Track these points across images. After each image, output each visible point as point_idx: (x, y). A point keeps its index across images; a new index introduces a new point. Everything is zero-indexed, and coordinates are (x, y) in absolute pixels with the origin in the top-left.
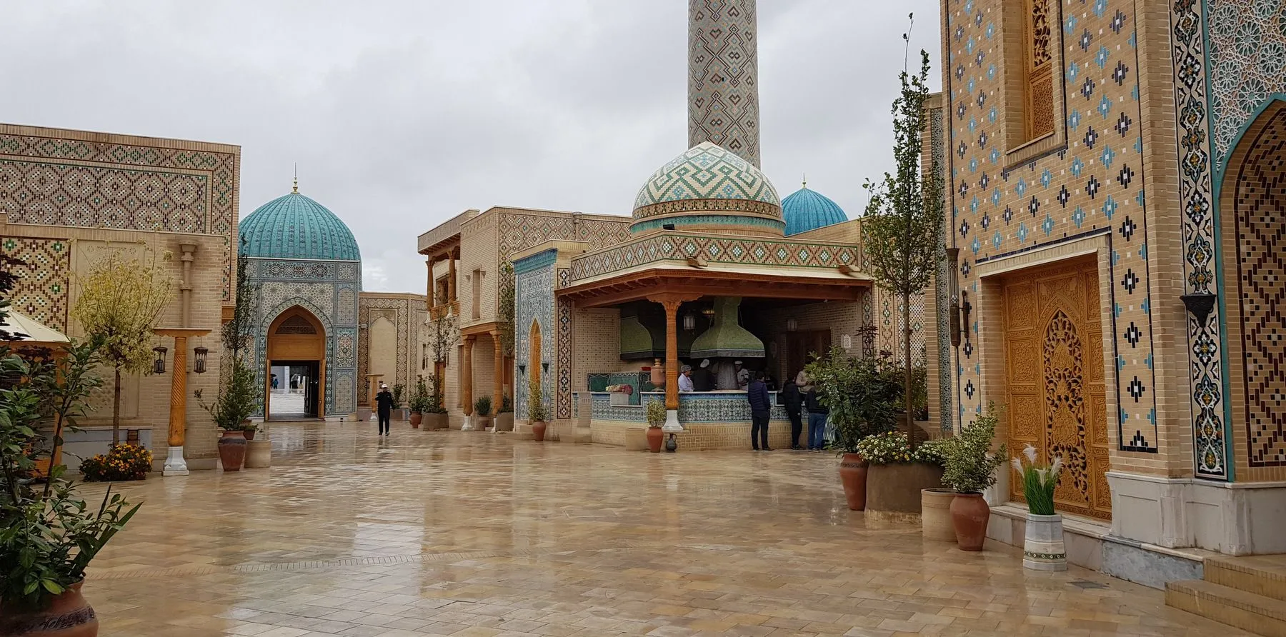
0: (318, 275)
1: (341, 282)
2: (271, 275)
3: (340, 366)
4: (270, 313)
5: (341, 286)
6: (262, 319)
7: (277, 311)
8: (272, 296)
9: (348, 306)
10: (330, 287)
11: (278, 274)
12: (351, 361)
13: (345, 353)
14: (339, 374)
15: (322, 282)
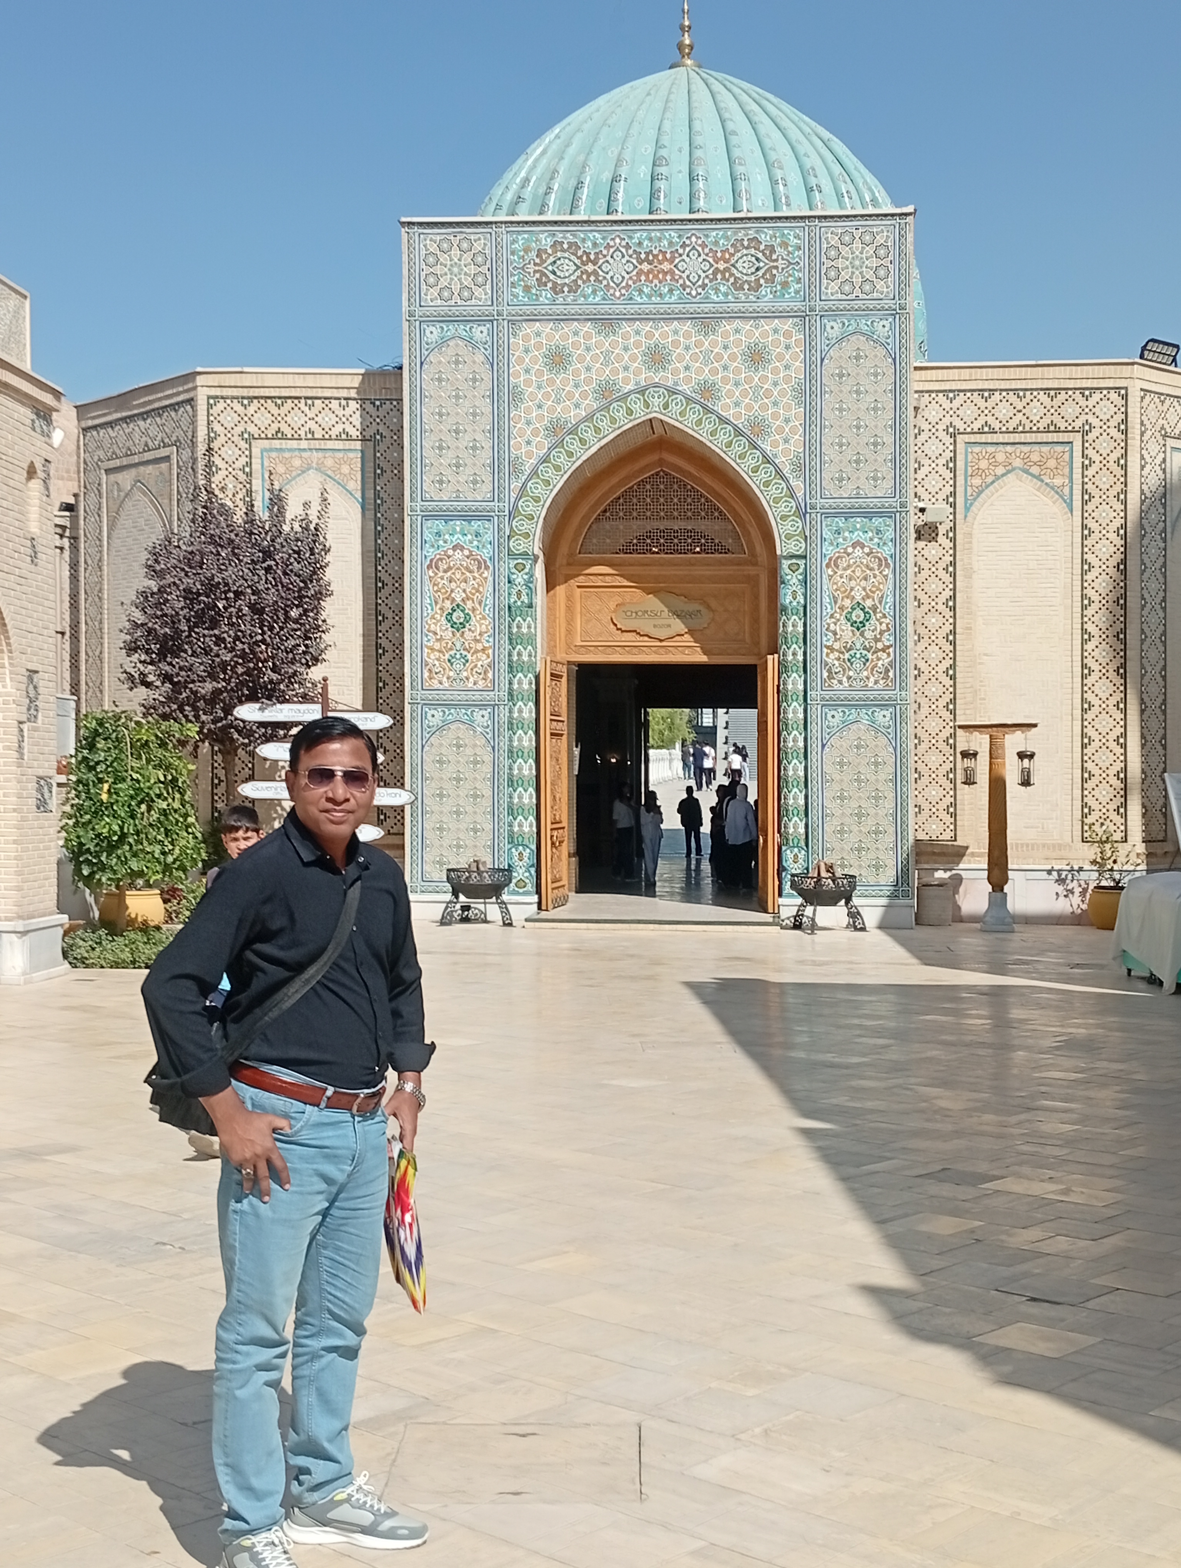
0: (738, 286)
1: (832, 313)
2: (546, 295)
3: (841, 686)
4: (545, 460)
5: (834, 328)
6: (516, 485)
7: (575, 446)
8: (551, 382)
9: (868, 419)
10: (788, 335)
11: (574, 288)
12: (885, 660)
13: (858, 626)
14: (836, 718)
15: (756, 317)
